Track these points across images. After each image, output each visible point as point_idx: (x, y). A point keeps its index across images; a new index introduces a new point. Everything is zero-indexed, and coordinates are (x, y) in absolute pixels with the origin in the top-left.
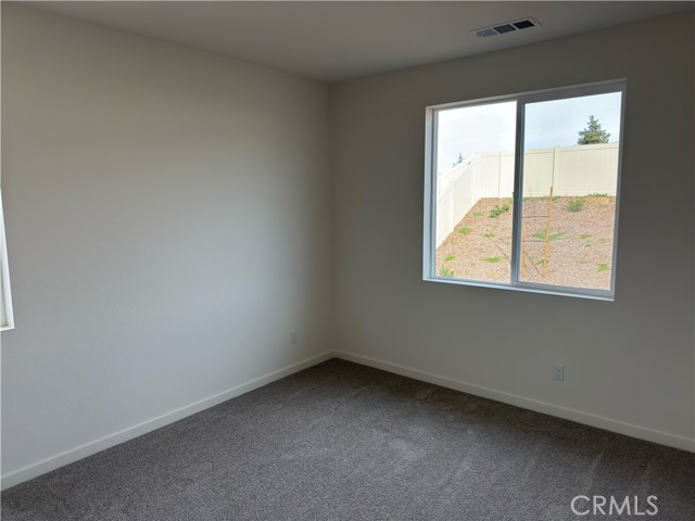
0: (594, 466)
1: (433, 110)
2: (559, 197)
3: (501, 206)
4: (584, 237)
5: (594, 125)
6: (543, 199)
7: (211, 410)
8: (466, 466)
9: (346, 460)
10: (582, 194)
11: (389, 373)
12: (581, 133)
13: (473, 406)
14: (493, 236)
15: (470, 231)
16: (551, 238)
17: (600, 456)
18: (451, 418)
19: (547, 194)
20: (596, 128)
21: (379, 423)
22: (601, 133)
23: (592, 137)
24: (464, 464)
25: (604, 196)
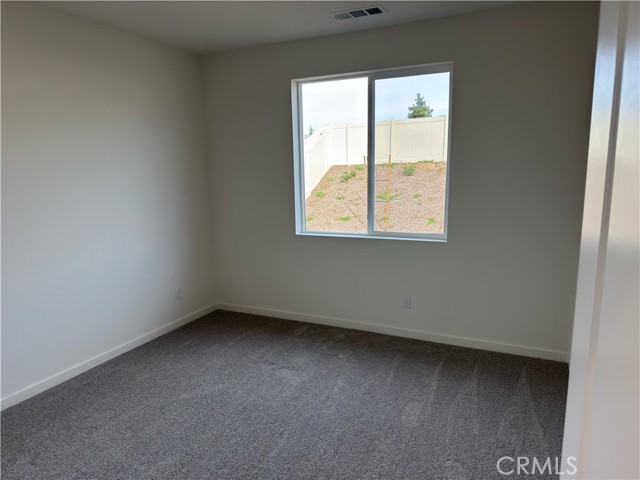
0: (437, 371)
1: (298, 83)
2: (395, 164)
3: (349, 172)
4: (416, 197)
5: (420, 102)
6: (383, 165)
7: (104, 366)
8: (340, 382)
9: (240, 392)
10: (414, 160)
11: (269, 318)
12: (410, 109)
13: (342, 336)
14: (344, 198)
15: (324, 195)
16: (391, 198)
17: (441, 363)
18: (325, 347)
19: (386, 161)
20: (422, 104)
21: (265, 359)
22: (426, 109)
23: (419, 112)
24: (339, 381)
25: (431, 162)
